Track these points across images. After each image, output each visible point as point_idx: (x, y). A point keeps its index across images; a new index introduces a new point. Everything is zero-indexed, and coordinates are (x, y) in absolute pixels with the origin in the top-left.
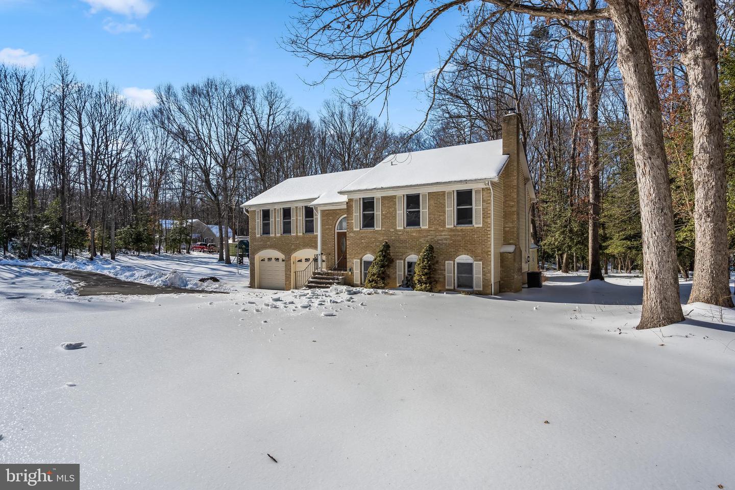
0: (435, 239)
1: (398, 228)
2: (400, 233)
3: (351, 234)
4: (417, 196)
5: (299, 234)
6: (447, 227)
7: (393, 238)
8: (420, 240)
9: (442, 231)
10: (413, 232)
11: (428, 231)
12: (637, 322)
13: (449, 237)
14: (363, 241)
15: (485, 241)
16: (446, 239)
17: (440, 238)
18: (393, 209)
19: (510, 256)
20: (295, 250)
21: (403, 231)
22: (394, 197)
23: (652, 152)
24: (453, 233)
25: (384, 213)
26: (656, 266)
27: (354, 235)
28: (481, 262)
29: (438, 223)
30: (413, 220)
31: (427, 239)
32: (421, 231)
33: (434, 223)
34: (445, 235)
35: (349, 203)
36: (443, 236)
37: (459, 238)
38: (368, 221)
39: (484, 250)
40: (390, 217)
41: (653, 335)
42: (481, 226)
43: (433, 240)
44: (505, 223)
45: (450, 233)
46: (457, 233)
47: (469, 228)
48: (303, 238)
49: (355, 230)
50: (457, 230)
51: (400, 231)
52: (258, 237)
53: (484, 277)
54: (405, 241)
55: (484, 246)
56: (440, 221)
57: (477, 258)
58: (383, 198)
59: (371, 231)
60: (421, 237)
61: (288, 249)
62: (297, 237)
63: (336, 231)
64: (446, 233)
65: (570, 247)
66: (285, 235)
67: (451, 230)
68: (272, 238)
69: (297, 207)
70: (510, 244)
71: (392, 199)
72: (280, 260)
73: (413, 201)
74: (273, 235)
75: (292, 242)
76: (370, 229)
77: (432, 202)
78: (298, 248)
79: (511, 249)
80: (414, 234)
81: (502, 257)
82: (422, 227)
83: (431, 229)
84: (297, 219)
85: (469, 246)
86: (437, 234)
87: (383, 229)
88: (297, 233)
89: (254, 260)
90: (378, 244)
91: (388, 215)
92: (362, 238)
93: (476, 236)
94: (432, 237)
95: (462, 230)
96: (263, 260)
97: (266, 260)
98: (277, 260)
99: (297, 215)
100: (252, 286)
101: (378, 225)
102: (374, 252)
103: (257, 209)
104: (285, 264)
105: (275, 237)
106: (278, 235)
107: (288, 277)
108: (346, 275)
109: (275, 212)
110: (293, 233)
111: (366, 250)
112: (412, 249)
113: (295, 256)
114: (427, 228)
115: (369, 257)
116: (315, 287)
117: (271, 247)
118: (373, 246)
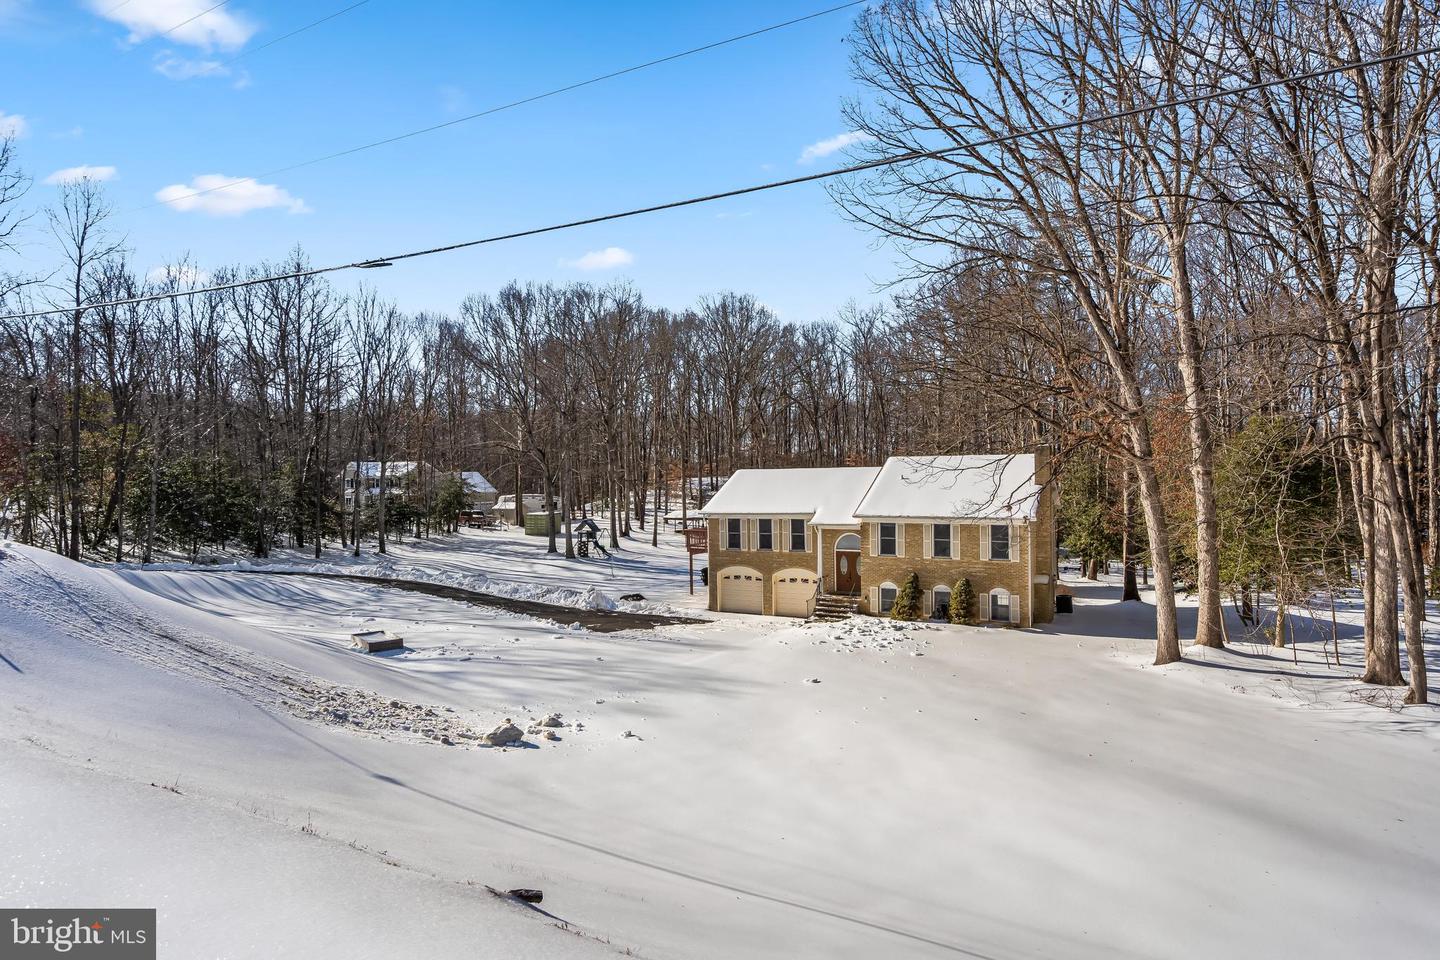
0: (970, 571)
1: (926, 557)
2: (929, 563)
3: (865, 556)
4: (948, 528)
5: (784, 551)
6: (981, 560)
7: (921, 567)
8: (951, 572)
9: (976, 563)
10: (942, 562)
11: (958, 562)
12: (1154, 661)
13: (984, 570)
14: (882, 568)
15: (1023, 576)
16: (980, 572)
17: (974, 570)
18: (919, 536)
19: (1044, 587)
20: (778, 569)
21: (932, 561)
22: (922, 525)
23: (1161, 559)
24: (988, 567)
25: (907, 540)
26: (1164, 627)
27: (871, 561)
28: (1018, 596)
29: (971, 555)
30: (942, 549)
31: (960, 571)
32: (951, 562)
33: (967, 555)
34: (979, 568)
35: (863, 527)
36: (976, 569)
37: (994, 572)
38: (888, 547)
39: (1021, 584)
40: (914, 544)
41: (1162, 668)
42: (1018, 560)
43: (967, 573)
44: (1038, 553)
45: (985, 566)
46: (992, 567)
47: (1005, 562)
48: (790, 555)
49: (872, 555)
50: (991, 563)
51: (928, 560)
52: (723, 552)
53: (1022, 609)
54: (933, 571)
55: (1021, 581)
56: (973, 554)
57: (1014, 592)
58: (906, 525)
59: (892, 558)
60: (952, 569)
61: (767, 568)
62: (781, 554)
63: (836, 550)
64: (981, 566)
65: (1099, 553)
66: (763, 550)
67: (986, 563)
68: (744, 553)
69: (781, 521)
70: (1043, 574)
71: (918, 527)
72: (754, 579)
73: (942, 532)
74: (746, 550)
75: (774, 560)
76: (890, 556)
77: (964, 535)
78: (782, 566)
79: (1045, 580)
80: (944, 565)
81: (1037, 588)
82: (954, 559)
83: (963, 561)
84: (781, 534)
85: (1005, 580)
86: (971, 566)
87: (908, 557)
88: (781, 547)
89: (716, 578)
90: (900, 572)
92: (880, 565)
93: (1012, 570)
94: (966, 569)
95: (997, 564)
96: (728, 578)
97: (732, 577)
98: (749, 578)
99: (781, 529)
100: (712, 608)
101: (900, 552)
102: (896, 581)
103: (721, 518)
104: (761, 583)
105: (748, 552)
106: (752, 550)
107: (768, 599)
108: (860, 603)
109: (749, 523)
110: (775, 549)
111: (885, 577)
112: (941, 579)
113: (778, 575)
114: (959, 559)
115: (889, 585)
116: (826, 616)
117: (741, 563)
118: (894, 573)
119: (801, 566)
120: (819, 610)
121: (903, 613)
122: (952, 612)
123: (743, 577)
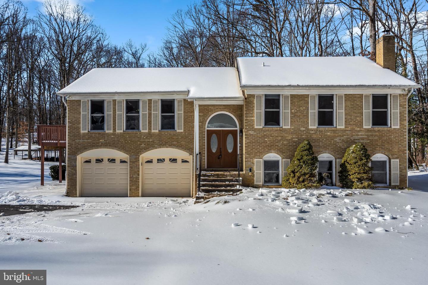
0: (351, 138)
1: (310, 127)
2: (312, 132)
3: (250, 132)
4: (331, 97)
5: (153, 131)
6: (364, 127)
7: (303, 137)
8: (335, 139)
9: (359, 131)
10: (328, 131)
11: (344, 130)
13: (366, 137)
14: (266, 139)
15: (401, 141)
16: (363, 139)
17: (356, 137)
18: (304, 108)
20: (145, 149)
21: (316, 130)
22: (307, 96)
24: (370, 134)
25: (293, 111)
27: (255, 133)
28: (398, 160)
29: (355, 123)
31: (342, 138)
32: (336, 131)
33: (351, 123)
34: (361, 135)
35: (248, 99)
37: (376, 138)
39: (400, 149)
40: (300, 116)
42: (398, 127)
43: (349, 140)
45: (367, 134)
46: (374, 134)
47: (386, 129)
48: (159, 135)
49: (256, 127)
50: (374, 130)
51: (312, 130)
52: (84, 134)
53: (401, 172)
54: (317, 140)
55: (400, 146)
56: (357, 121)
57: (394, 156)
58: (292, 96)
59: (276, 129)
60: (336, 137)
62: (150, 134)
63: (206, 129)
64: (363, 134)
66: (130, 131)
67: (368, 130)
68: (108, 135)
69: (150, 101)
72: (118, 161)
74: (111, 131)
75: (142, 140)
76: (274, 127)
77: (349, 103)
80: (329, 134)
82: (338, 127)
83: (347, 129)
84: (150, 114)
85: (386, 145)
86: (354, 134)
87: (293, 127)
88: (150, 129)
89: (76, 162)
90: (285, 142)
91: (299, 114)
92: (265, 136)
93: (392, 137)
94: (348, 137)
95: (379, 130)
96: (88, 162)
97: (93, 161)
98: (112, 161)
99: (150, 109)
100: (70, 193)
101: (286, 123)
102: (280, 151)
103: (82, 99)
104: (127, 166)
105: (114, 134)
106: (117, 131)
107: (134, 180)
108: (244, 176)
109: (115, 104)
110: (143, 129)
111: (269, 148)
112: (326, 148)
113: (145, 156)
114: (343, 127)
115: (272, 156)
116: (214, 191)
117: (106, 145)
118: (279, 144)
119: (171, 145)
120: (204, 185)
121: (303, 181)
122: (353, 177)
123: (106, 160)
